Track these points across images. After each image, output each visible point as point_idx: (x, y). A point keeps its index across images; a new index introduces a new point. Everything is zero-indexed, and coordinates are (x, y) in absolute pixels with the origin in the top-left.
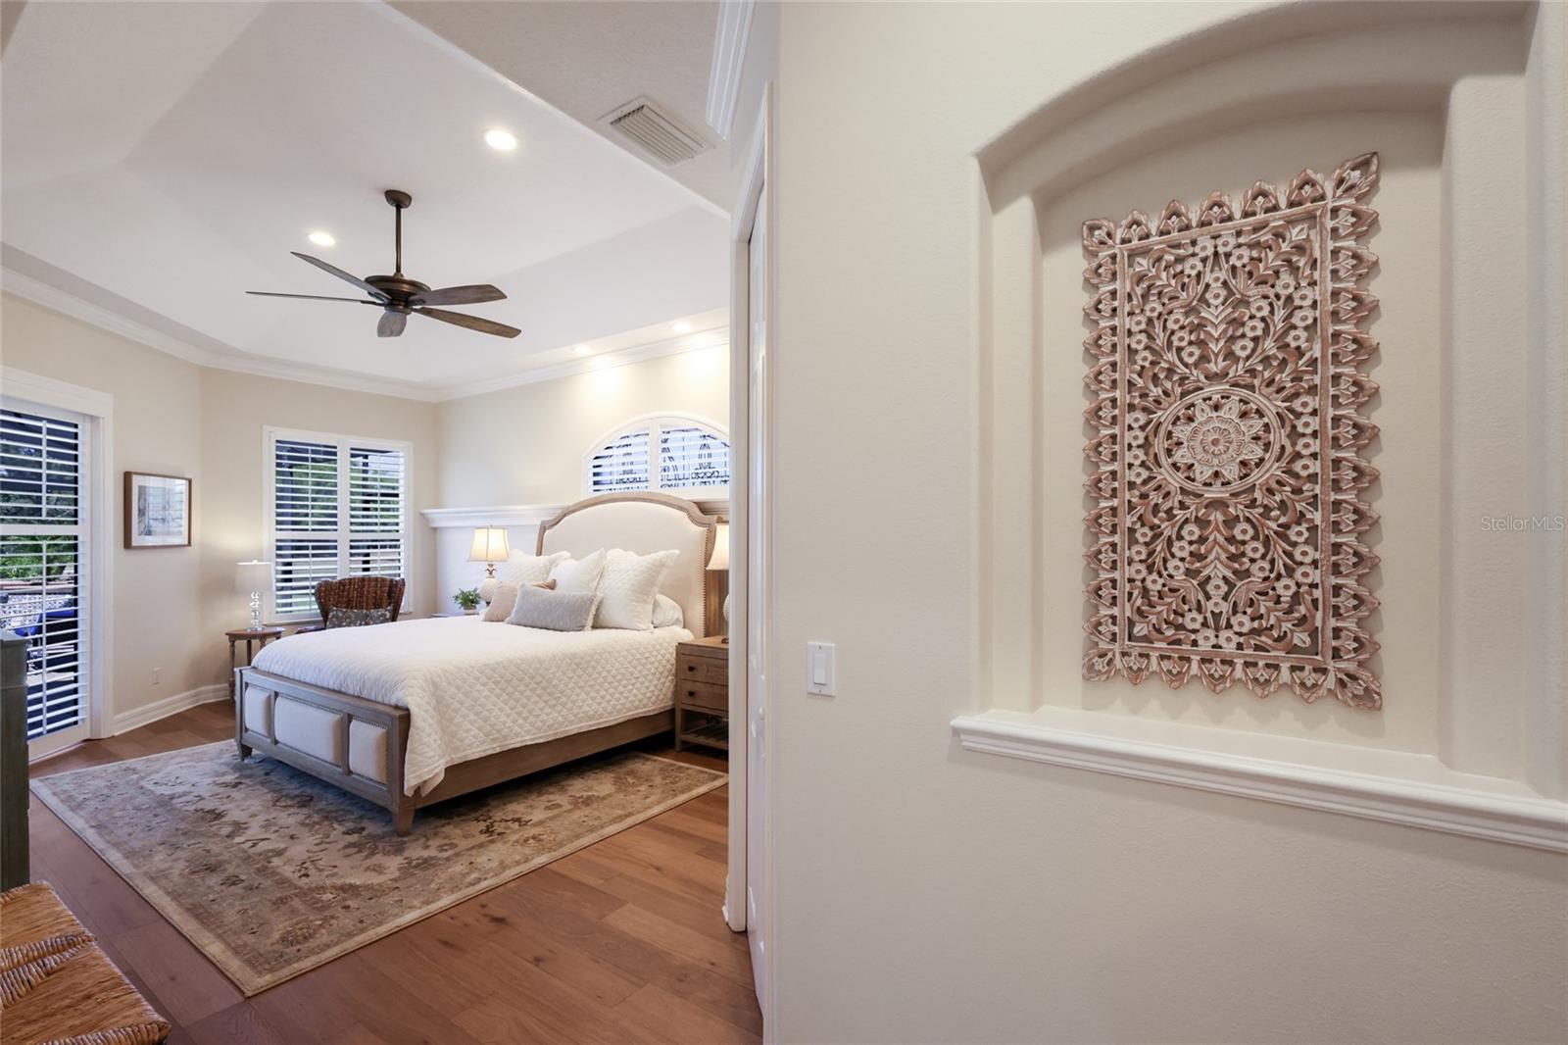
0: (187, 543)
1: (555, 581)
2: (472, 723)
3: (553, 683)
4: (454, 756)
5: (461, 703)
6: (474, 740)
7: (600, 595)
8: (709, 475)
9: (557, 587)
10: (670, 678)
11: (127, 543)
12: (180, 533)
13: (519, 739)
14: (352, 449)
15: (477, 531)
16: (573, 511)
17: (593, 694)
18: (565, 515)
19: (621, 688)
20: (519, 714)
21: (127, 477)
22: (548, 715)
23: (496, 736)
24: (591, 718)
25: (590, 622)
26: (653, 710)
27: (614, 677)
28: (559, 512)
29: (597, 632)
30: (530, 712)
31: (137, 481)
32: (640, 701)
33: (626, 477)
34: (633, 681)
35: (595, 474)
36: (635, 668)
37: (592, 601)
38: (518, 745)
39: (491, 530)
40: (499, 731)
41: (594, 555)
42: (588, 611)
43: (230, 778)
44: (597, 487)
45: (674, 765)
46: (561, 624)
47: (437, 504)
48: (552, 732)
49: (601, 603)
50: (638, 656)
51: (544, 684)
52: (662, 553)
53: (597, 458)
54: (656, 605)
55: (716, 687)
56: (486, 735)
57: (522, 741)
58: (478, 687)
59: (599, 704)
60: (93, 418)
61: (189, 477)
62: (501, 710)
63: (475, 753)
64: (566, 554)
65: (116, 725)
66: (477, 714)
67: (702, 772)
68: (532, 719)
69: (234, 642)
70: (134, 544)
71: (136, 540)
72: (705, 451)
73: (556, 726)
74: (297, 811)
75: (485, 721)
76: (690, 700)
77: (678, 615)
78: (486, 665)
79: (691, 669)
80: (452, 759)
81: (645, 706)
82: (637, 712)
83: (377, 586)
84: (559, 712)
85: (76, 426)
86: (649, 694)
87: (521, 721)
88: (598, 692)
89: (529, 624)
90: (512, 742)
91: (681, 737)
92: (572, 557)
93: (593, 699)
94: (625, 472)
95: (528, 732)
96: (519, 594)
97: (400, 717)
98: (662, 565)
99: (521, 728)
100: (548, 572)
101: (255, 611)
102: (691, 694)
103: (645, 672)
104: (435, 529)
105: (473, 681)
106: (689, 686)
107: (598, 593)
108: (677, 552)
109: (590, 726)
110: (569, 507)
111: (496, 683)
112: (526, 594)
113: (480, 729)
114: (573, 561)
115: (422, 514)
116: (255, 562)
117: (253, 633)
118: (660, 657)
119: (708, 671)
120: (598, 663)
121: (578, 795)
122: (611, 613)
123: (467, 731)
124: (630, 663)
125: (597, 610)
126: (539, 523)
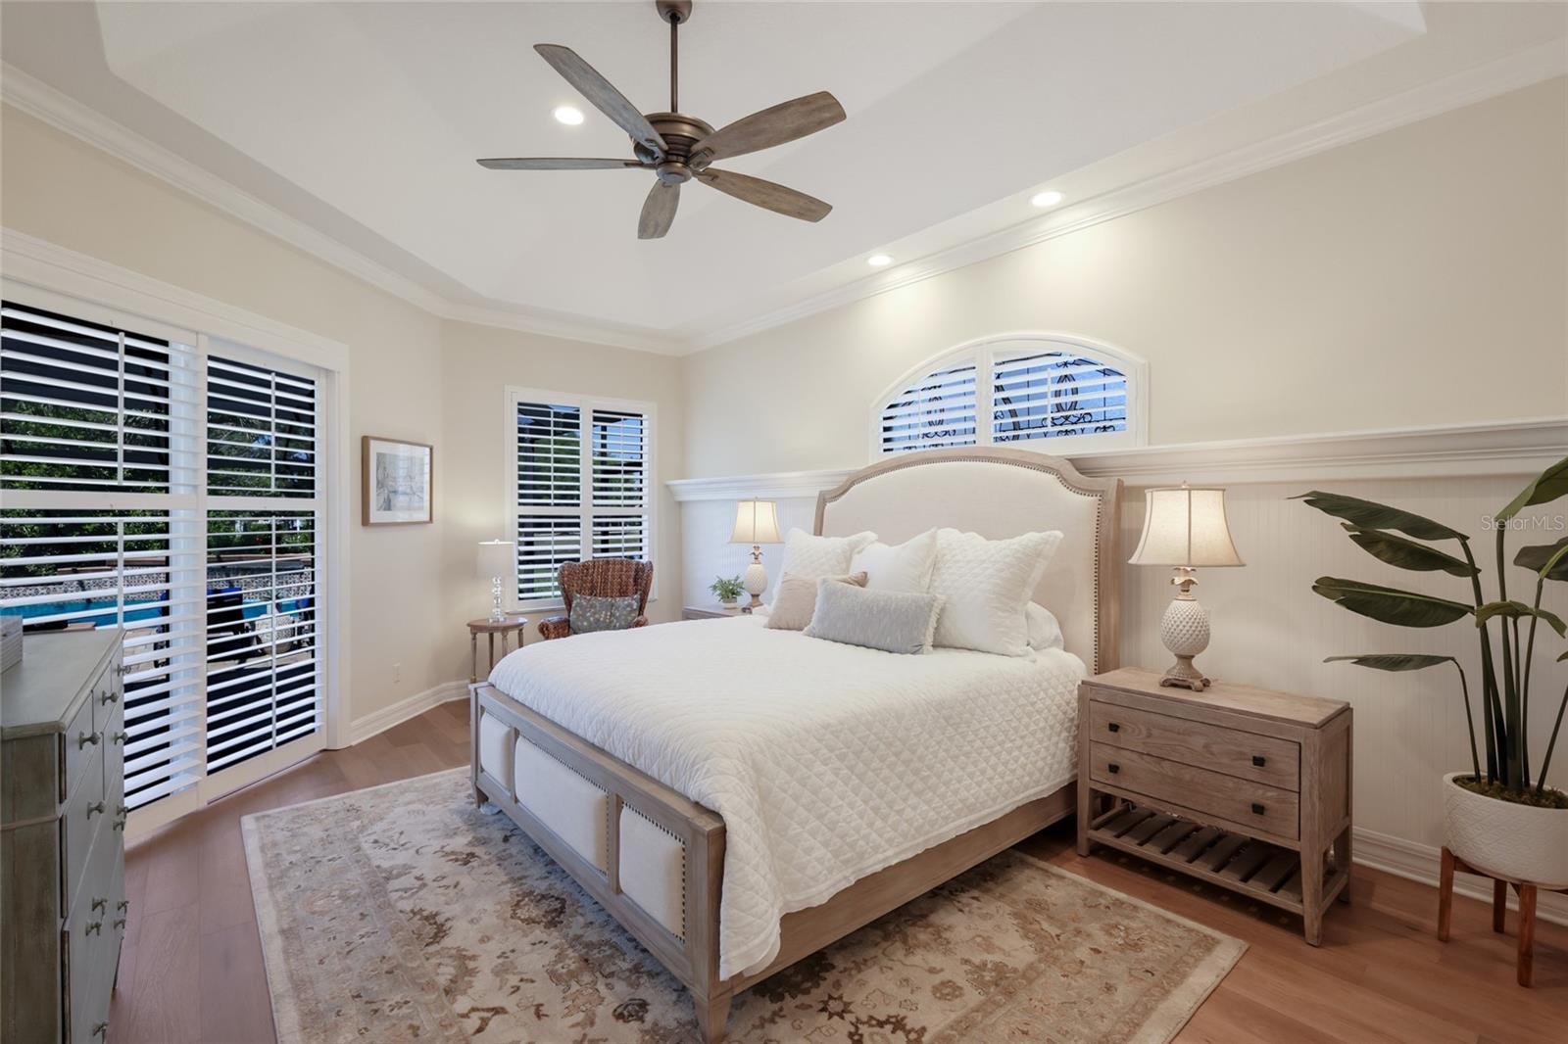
0: (427, 518)
1: (866, 573)
2: (813, 834)
3: (919, 752)
4: (788, 897)
5: (796, 798)
6: (819, 867)
7: (941, 598)
8: (1075, 420)
9: (868, 585)
10: (1065, 734)
11: (365, 521)
12: (421, 508)
13: (880, 856)
14: (595, 411)
15: (741, 504)
16: (866, 477)
17: (971, 769)
18: (853, 484)
19: (1004, 755)
20: (876, 810)
21: (365, 442)
22: (914, 808)
23: (849, 855)
24: (971, 809)
25: (929, 640)
26: (1048, 789)
27: (994, 737)
28: (845, 478)
29: (942, 655)
30: (890, 805)
31: (375, 448)
32: (1030, 775)
33: (932, 430)
34: (1019, 742)
35: (886, 429)
36: (1019, 720)
37: (930, 606)
38: (879, 868)
39: (757, 503)
40: (852, 845)
41: (922, 539)
42: (926, 622)
43: (460, 843)
44: (888, 445)
45: (1102, 894)
46: (888, 642)
47: (683, 474)
48: (921, 839)
49: (943, 610)
50: (1022, 701)
51: (906, 755)
52: (1031, 537)
53: (891, 407)
54: (1028, 616)
55: (1165, 764)
56: (836, 855)
57: (884, 860)
58: (819, 767)
59: (979, 784)
60: (328, 372)
61: (430, 444)
62: (851, 805)
63: (819, 893)
64: (871, 535)
65: (354, 732)
66: (820, 817)
67: (1168, 921)
68: (894, 818)
69: (475, 634)
70: (372, 521)
71: (376, 516)
72: (1068, 385)
73: (927, 827)
74: (544, 937)
75: (832, 830)
76: (1111, 778)
77: (1055, 630)
78: (826, 727)
79: (1114, 728)
80: (786, 903)
81: (1037, 782)
82: (1027, 793)
83: (622, 571)
84: (928, 802)
85: (312, 383)
86: (1040, 764)
87: (879, 823)
88: (975, 764)
89: (840, 638)
90: (871, 861)
91: (1086, 833)
92: (879, 540)
93: (971, 776)
94: (931, 424)
95: (890, 841)
96: (820, 592)
97: (710, 834)
98: (1037, 553)
99: (881, 836)
100: (849, 560)
101: (497, 598)
102: (1114, 769)
103: (1033, 727)
104: (680, 504)
105: (810, 756)
106: (1107, 755)
107: (938, 596)
108: (1059, 534)
109: (971, 823)
110: (859, 472)
111: (842, 758)
112: (830, 594)
113: (826, 844)
114: (883, 547)
115: (667, 486)
116: (497, 542)
117: (495, 624)
118: (1048, 702)
119: (1149, 735)
120: (973, 715)
121: (977, 960)
122: (963, 625)
123: (808, 851)
124: (1012, 712)
125: (938, 621)
126: (817, 494)
